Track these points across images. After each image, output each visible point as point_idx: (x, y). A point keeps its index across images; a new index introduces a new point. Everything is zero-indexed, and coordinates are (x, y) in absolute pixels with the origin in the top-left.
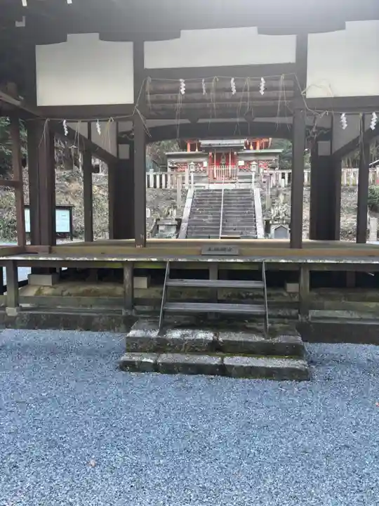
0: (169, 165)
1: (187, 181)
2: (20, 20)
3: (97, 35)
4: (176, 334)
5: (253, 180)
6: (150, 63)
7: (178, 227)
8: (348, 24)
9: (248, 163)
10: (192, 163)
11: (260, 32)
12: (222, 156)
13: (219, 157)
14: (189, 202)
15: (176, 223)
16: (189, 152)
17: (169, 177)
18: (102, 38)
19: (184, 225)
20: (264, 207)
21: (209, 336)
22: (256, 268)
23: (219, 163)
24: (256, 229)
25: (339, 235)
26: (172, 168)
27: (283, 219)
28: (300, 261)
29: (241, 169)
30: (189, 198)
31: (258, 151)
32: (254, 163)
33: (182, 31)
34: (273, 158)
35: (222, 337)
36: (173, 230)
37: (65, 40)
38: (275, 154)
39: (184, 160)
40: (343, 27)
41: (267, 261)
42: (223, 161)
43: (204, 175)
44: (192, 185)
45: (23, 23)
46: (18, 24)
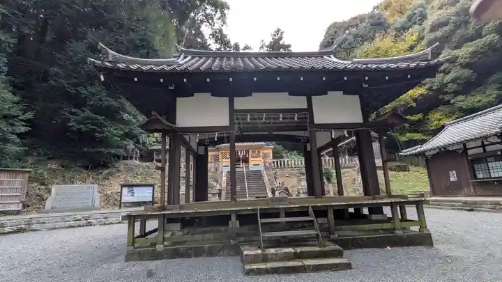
2: (172, 86)
3: (210, 94)
4: (272, 251)
6: (236, 107)
7: (219, 195)
8: (328, 92)
11: (289, 94)
14: (225, 179)
15: (218, 192)
18: (213, 95)
19: (223, 193)
21: (291, 250)
22: (306, 210)
24: (267, 193)
27: (282, 187)
28: (328, 204)
30: (225, 176)
33: (253, 94)
35: (299, 250)
36: (217, 197)
37: (193, 95)
45: (173, 88)
46: (170, 88)
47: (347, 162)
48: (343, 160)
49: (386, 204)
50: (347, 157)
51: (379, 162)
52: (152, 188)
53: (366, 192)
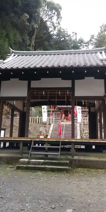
15: (46, 136)
33: (41, 79)
43: (59, 118)
44: (54, 122)
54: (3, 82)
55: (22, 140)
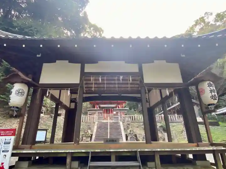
0: (88, 113)
1: (95, 119)
2: (39, 54)
3: (68, 61)
5: (119, 119)
6: (86, 70)
7: (91, 137)
8: (155, 61)
9: (117, 113)
10: (97, 113)
11: (126, 63)
12: (108, 111)
13: (107, 110)
14: (96, 127)
15: (91, 135)
16: (96, 109)
17: (88, 118)
18: (69, 62)
19: (94, 137)
20: (125, 129)
23: (107, 113)
24: (122, 138)
25: (159, 139)
26: (89, 114)
27: (132, 134)
28: (154, 150)
29: (115, 115)
30: (96, 125)
31: (120, 109)
32: (119, 113)
33: (99, 62)
34: (126, 111)
36: (89, 139)
37: (55, 62)
38: (126, 110)
39: (94, 112)
40: (153, 62)
41: (139, 150)
42: (108, 112)
43: (101, 117)
44: (97, 120)
45: (40, 56)
46: (38, 56)
47: (177, 119)
48: (174, 117)
49: (209, 152)
50: (176, 115)
51: (199, 119)
52: (45, 132)
53: (190, 140)
54: (45, 65)
55: (70, 151)
